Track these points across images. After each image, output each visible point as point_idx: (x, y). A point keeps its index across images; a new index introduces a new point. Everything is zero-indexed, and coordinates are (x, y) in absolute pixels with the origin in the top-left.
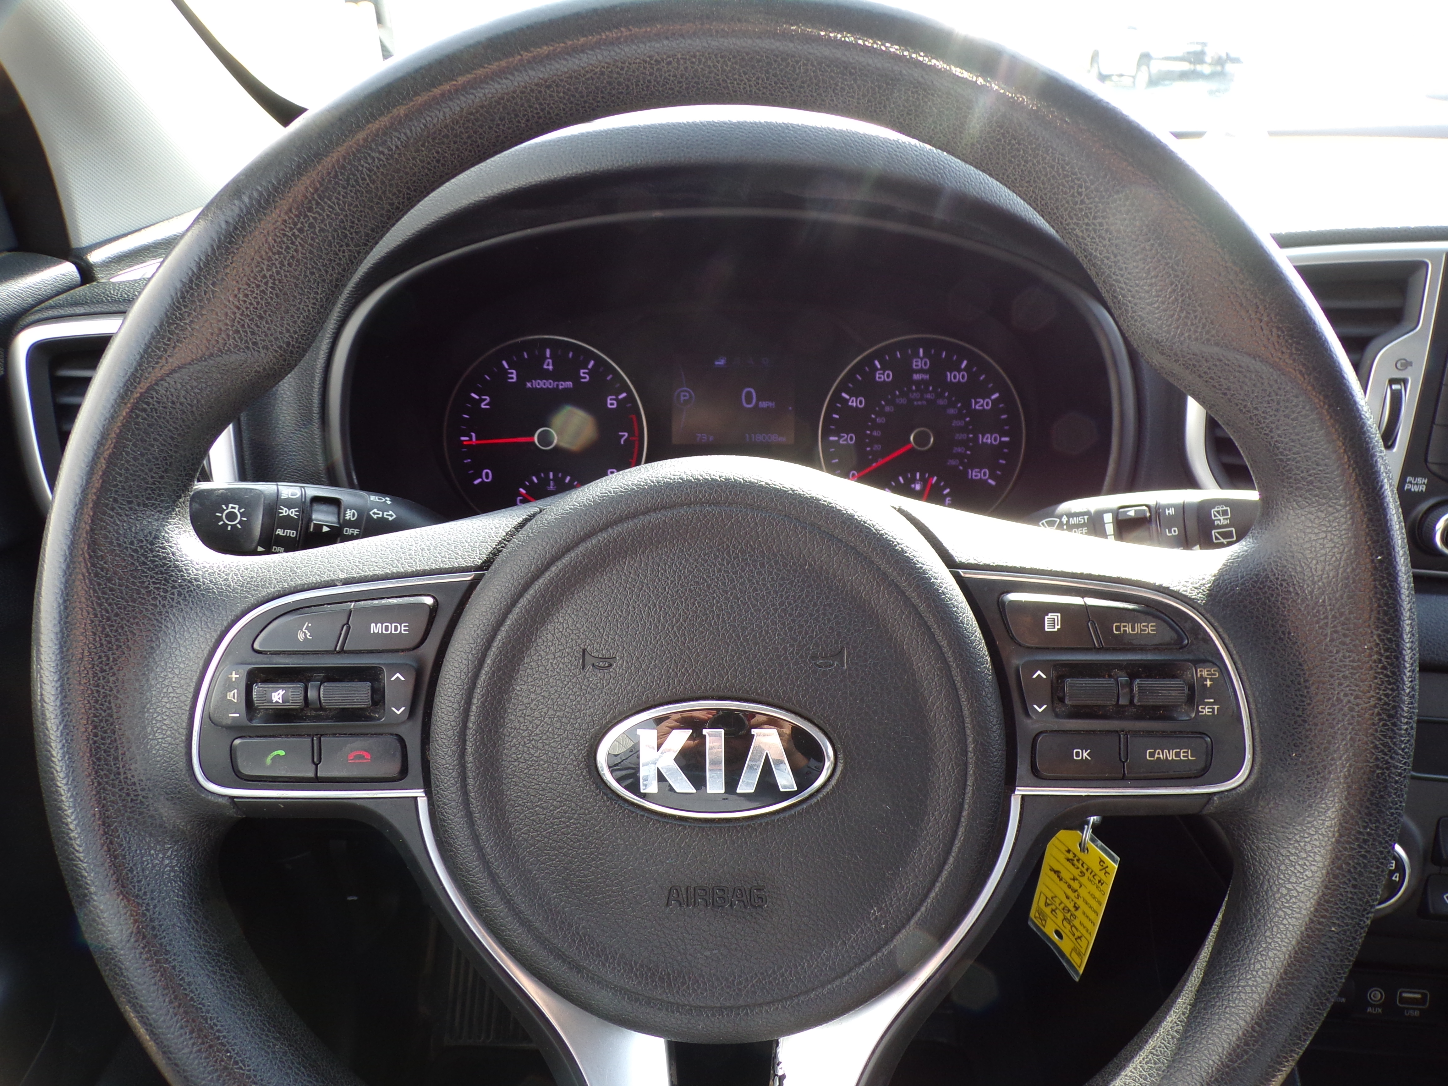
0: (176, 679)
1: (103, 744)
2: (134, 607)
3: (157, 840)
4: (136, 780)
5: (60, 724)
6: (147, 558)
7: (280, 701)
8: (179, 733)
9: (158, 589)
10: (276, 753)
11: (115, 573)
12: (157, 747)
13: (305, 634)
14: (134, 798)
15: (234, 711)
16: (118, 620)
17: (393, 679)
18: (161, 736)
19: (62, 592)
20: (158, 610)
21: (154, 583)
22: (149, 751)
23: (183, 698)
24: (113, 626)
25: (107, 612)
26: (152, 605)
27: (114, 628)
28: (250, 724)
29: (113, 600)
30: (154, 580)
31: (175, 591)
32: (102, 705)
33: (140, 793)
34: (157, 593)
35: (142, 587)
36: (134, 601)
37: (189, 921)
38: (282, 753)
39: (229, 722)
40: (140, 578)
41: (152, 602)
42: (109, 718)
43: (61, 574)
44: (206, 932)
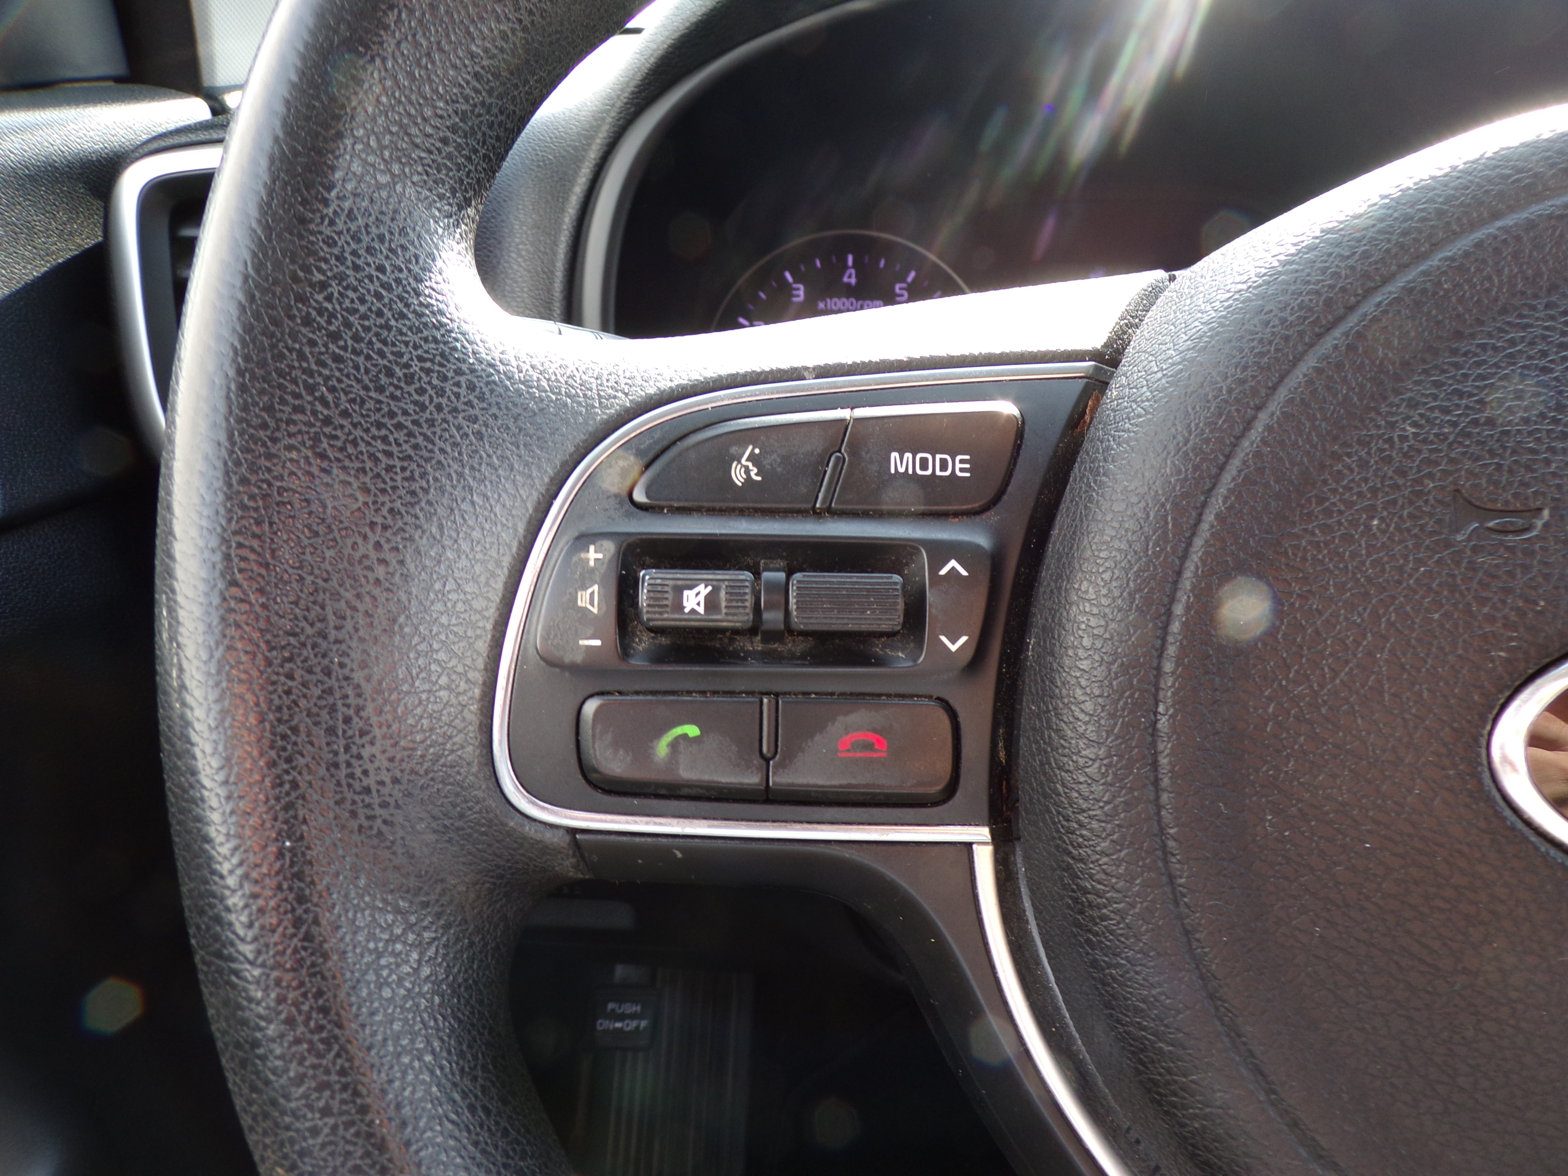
0: (464, 562)
1: (305, 696)
2: (380, 402)
3: (406, 921)
4: (371, 781)
5: (218, 644)
6: (407, 305)
7: (701, 610)
8: (468, 681)
9: (428, 372)
10: (678, 731)
11: (348, 325)
12: (419, 711)
13: (747, 471)
14: (366, 823)
15: (590, 632)
16: (348, 426)
17: (943, 572)
18: (427, 687)
19: (235, 351)
20: (427, 415)
21: (421, 359)
22: (401, 720)
23: (478, 604)
24: (336, 438)
25: (326, 405)
26: (416, 403)
27: (339, 444)
28: (623, 667)
29: (340, 381)
30: (420, 352)
31: (463, 379)
32: (308, 610)
33: (378, 811)
34: (425, 379)
35: (397, 364)
36: (381, 389)
37: (472, 1109)
38: (692, 730)
39: (579, 658)
40: (394, 345)
41: (416, 397)
42: (320, 640)
43: (235, 313)
44: (505, 1133)
